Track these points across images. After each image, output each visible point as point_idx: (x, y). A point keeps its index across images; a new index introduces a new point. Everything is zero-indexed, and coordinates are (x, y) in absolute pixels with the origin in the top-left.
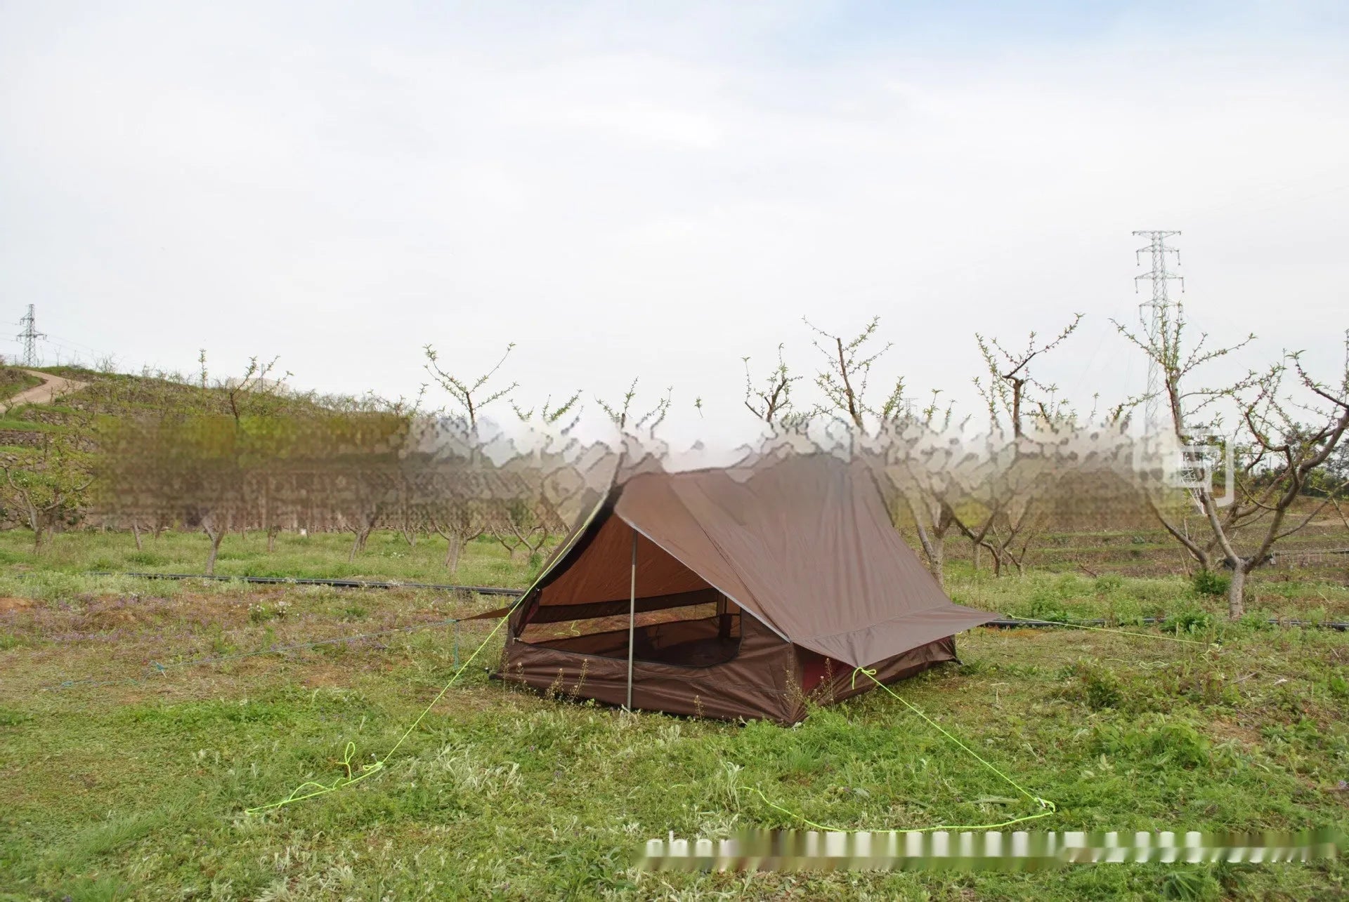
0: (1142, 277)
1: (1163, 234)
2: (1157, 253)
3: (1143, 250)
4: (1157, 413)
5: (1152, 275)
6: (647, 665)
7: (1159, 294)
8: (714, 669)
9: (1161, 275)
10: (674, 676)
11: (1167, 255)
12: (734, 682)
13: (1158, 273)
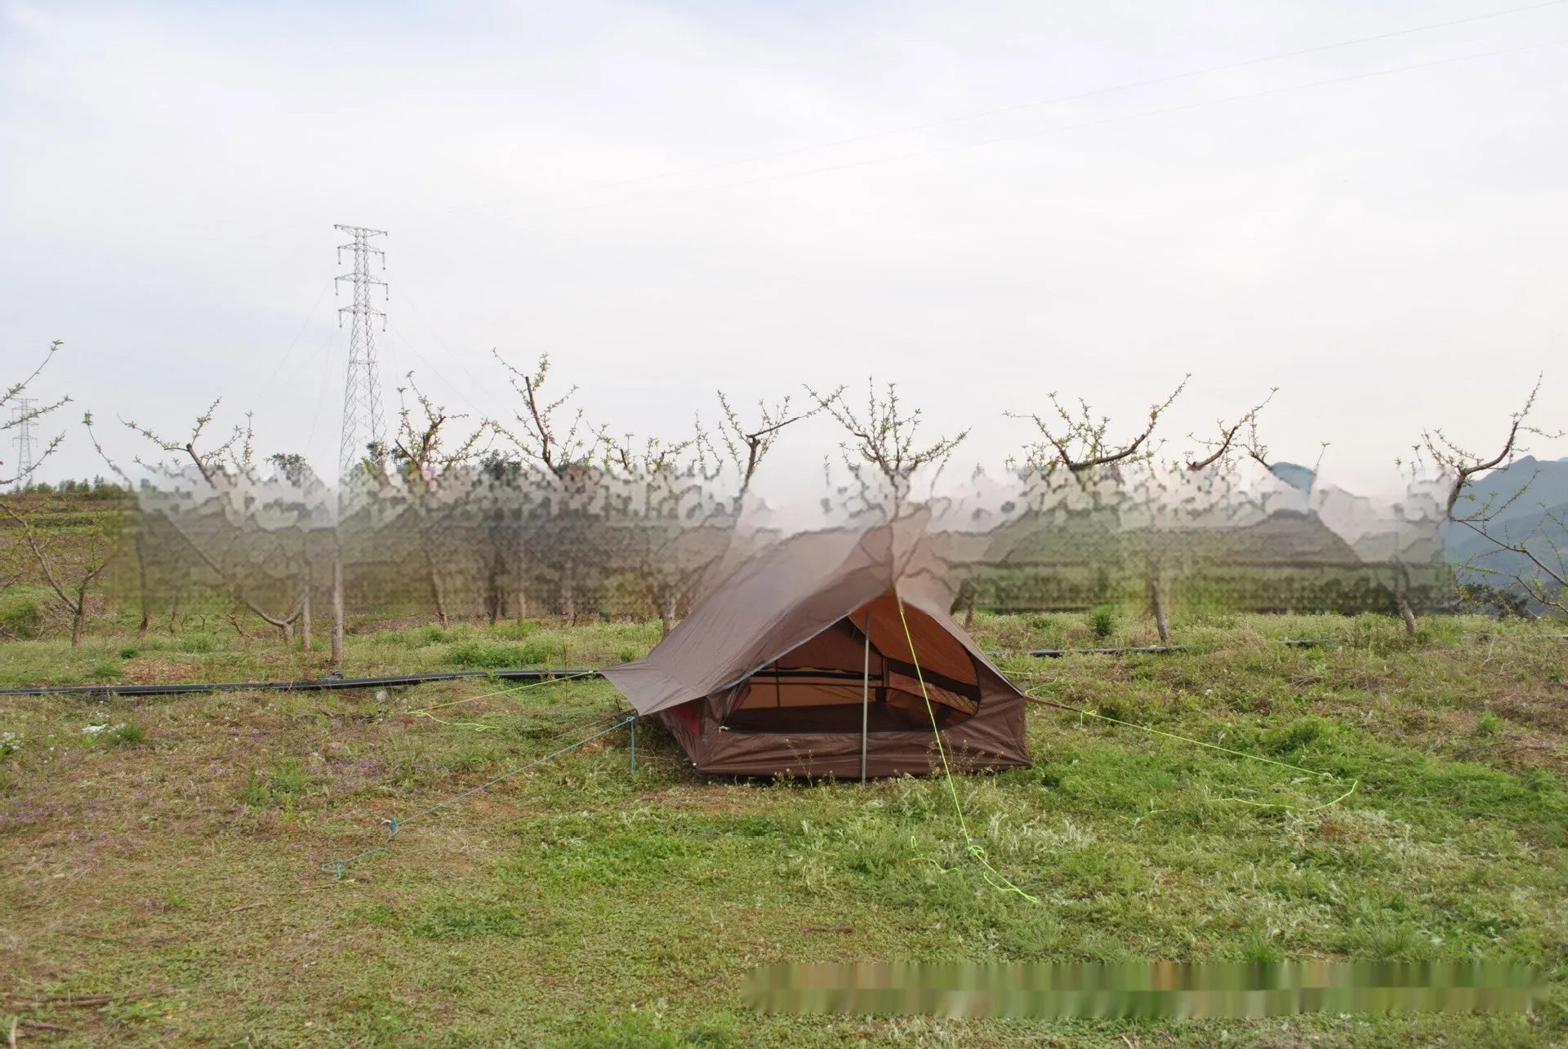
0: (343, 278)
1: (368, 233)
2: (360, 252)
3: (345, 247)
4: (356, 412)
5: (353, 277)
6: (881, 735)
7: (360, 298)
8: (954, 729)
9: (363, 278)
10: (913, 741)
11: (370, 255)
12: (973, 737)
13: (360, 276)
